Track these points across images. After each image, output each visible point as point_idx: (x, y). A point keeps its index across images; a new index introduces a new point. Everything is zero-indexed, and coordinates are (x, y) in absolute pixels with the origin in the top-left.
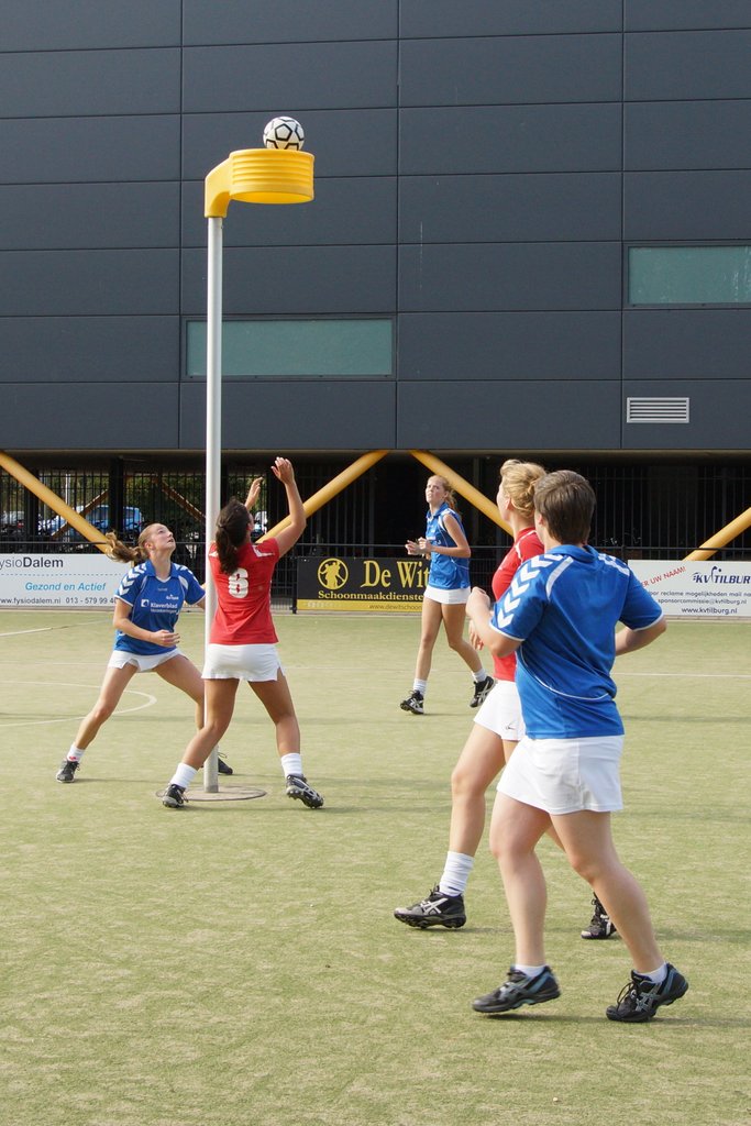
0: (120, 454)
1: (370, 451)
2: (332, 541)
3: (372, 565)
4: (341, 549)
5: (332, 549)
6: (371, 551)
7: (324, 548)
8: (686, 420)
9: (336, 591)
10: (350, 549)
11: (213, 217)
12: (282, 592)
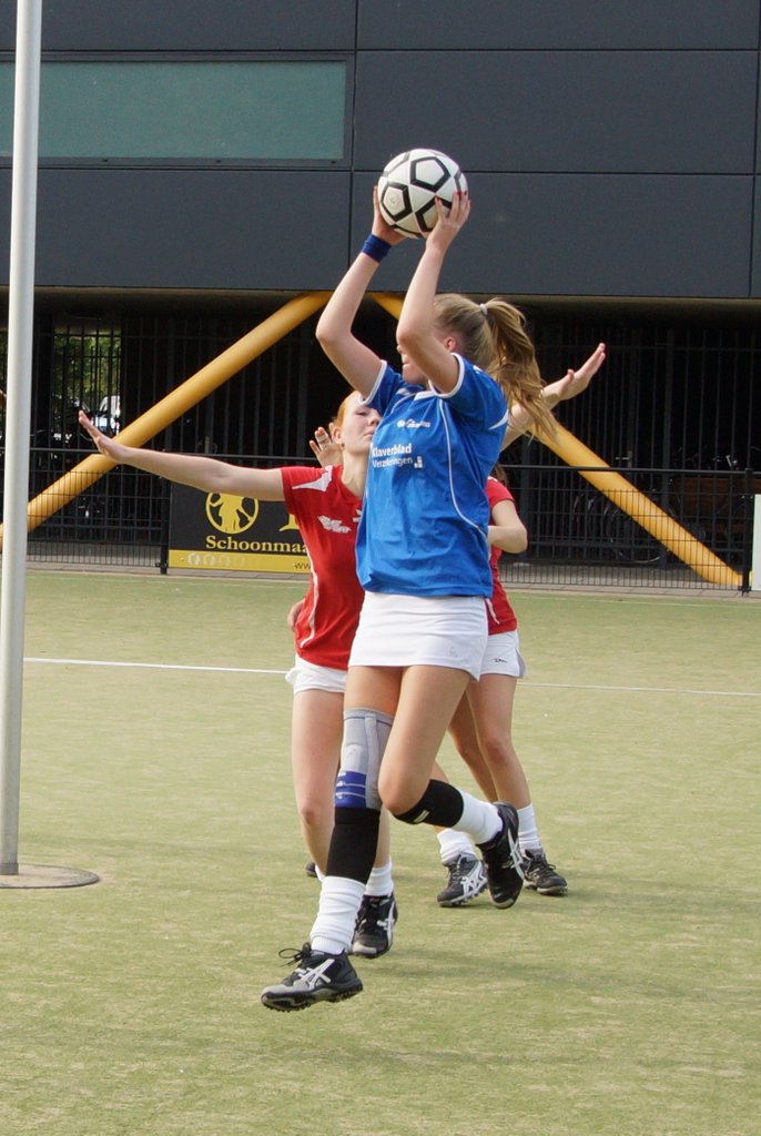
1: (303, 293)
2: (233, 450)
9: (237, 537)
12: (143, 536)
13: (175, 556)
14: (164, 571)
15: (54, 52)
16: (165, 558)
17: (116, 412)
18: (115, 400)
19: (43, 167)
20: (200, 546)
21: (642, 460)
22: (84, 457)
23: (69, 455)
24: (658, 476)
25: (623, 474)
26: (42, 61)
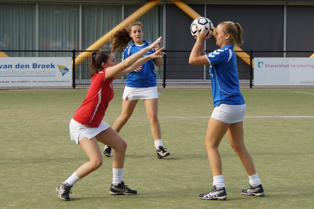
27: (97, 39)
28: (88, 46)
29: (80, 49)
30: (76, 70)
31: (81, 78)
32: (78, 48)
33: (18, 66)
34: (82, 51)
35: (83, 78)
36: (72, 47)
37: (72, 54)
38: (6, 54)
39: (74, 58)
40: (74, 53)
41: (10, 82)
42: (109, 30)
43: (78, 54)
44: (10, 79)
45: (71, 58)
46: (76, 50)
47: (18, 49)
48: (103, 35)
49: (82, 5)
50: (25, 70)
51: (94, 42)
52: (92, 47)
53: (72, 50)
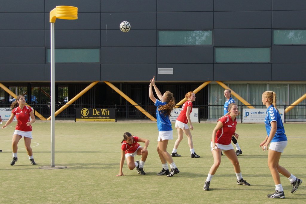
0: (30, 82)
1: (94, 81)
2: (85, 104)
3: (95, 110)
4: (87, 106)
5: (85, 106)
6: (95, 106)
7: (83, 106)
8: (173, 74)
9: (86, 116)
10: (89, 106)
11: (52, 22)
12: (72, 117)
13: (77, 119)
14: (75, 122)
15: (56, 47)
16: (75, 120)
17: (68, 99)
18: (67, 97)
19: (55, 64)
20: (80, 118)
21: (143, 104)
22: (63, 106)
23: (61, 105)
24: (145, 106)
25: (140, 106)
26: (55, 49)
27: (296, 100)
28: (292, 104)
29: (288, 105)
30: (286, 115)
31: (288, 118)
32: (287, 104)
33: (259, 113)
34: (289, 106)
35: (289, 119)
36: (284, 104)
37: (284, 107)
38: (254, 107)
39: (285, 109)
40: (285, 107)
41: (256, 120)
42: (302, 96)
43: (287, 107)
44: (256, 119)
45: (284, 109)
46: (286, 105)
47: (259, 105)
48: (299, 98)
49: (289, 84)
50: (262, 114)
51: (294, 102)
52: (293, 104)
53: (284, 105)
